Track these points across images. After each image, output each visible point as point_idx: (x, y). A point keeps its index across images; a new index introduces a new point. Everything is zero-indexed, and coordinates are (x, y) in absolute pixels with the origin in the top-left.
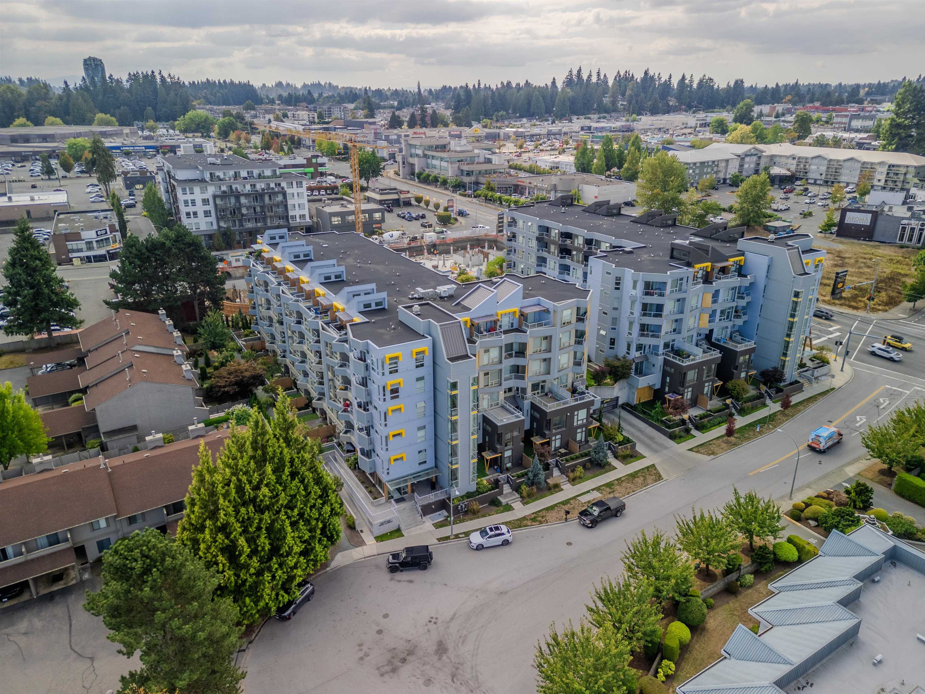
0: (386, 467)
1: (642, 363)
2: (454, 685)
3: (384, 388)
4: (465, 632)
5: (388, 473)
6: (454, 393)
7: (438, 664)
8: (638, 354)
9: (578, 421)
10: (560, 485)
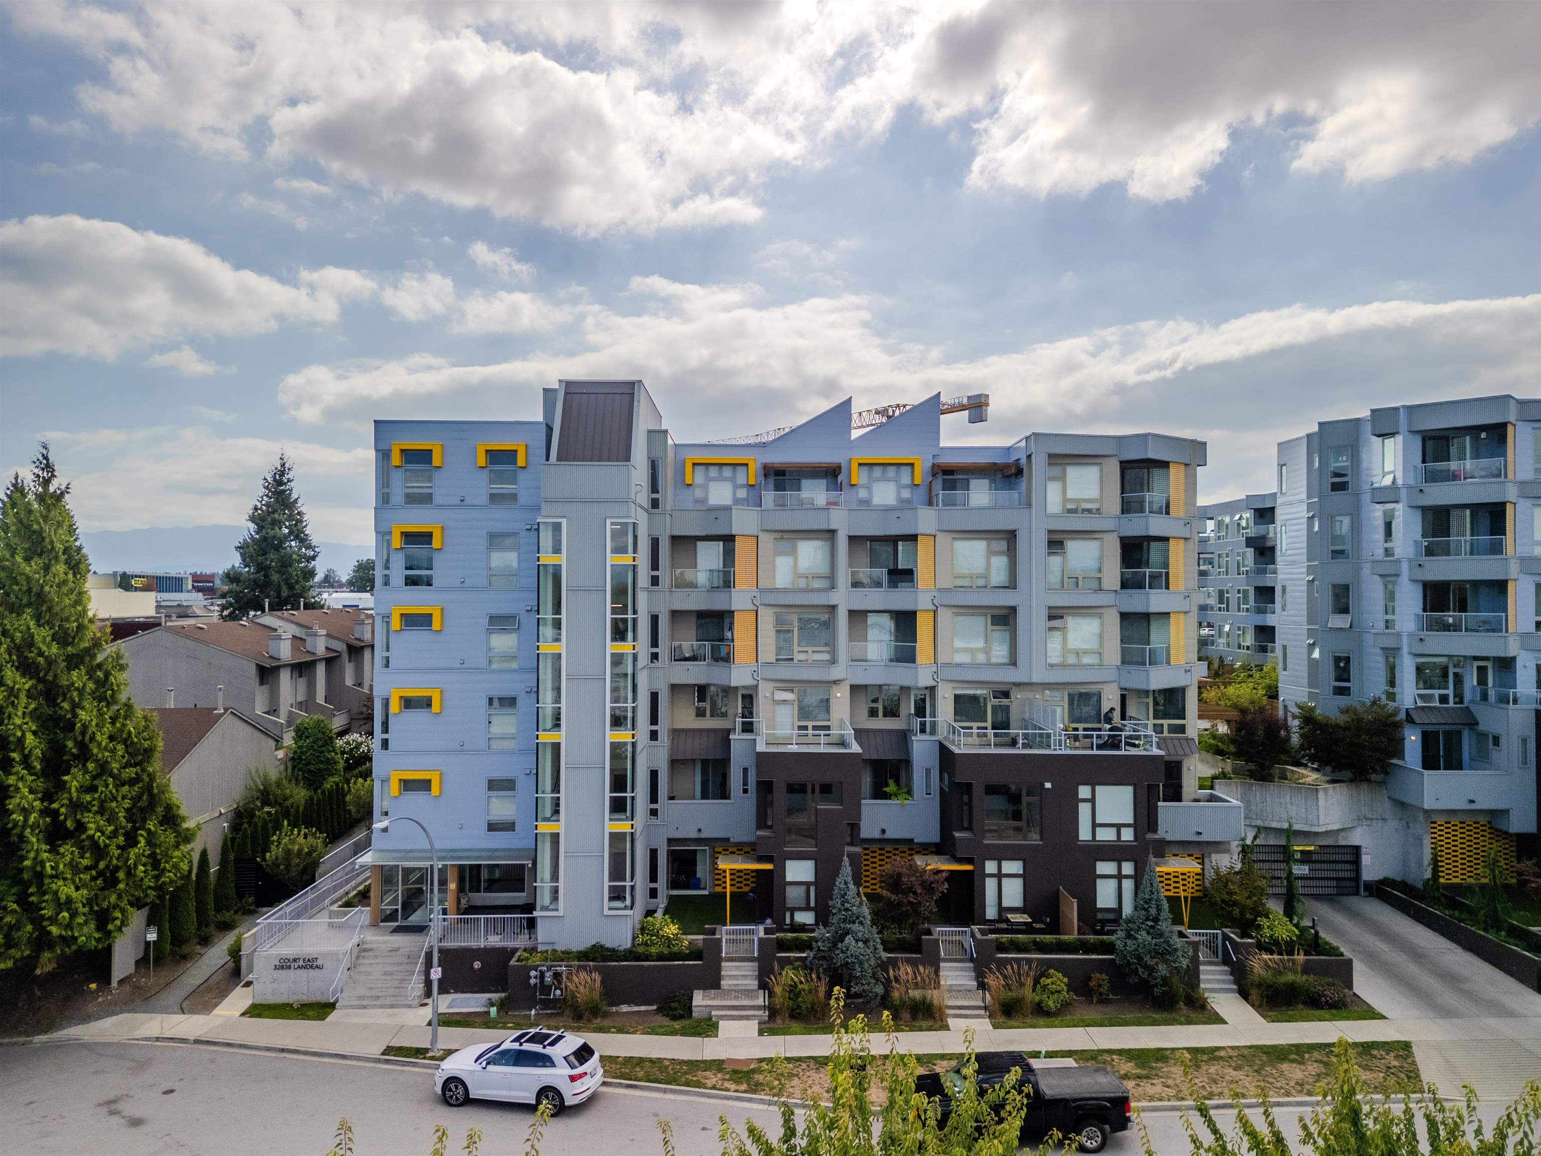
0: (380, 805)
1: (1450, 735)
8: (1427, 699)
9: (1095, 825)
10: (940, 1009)
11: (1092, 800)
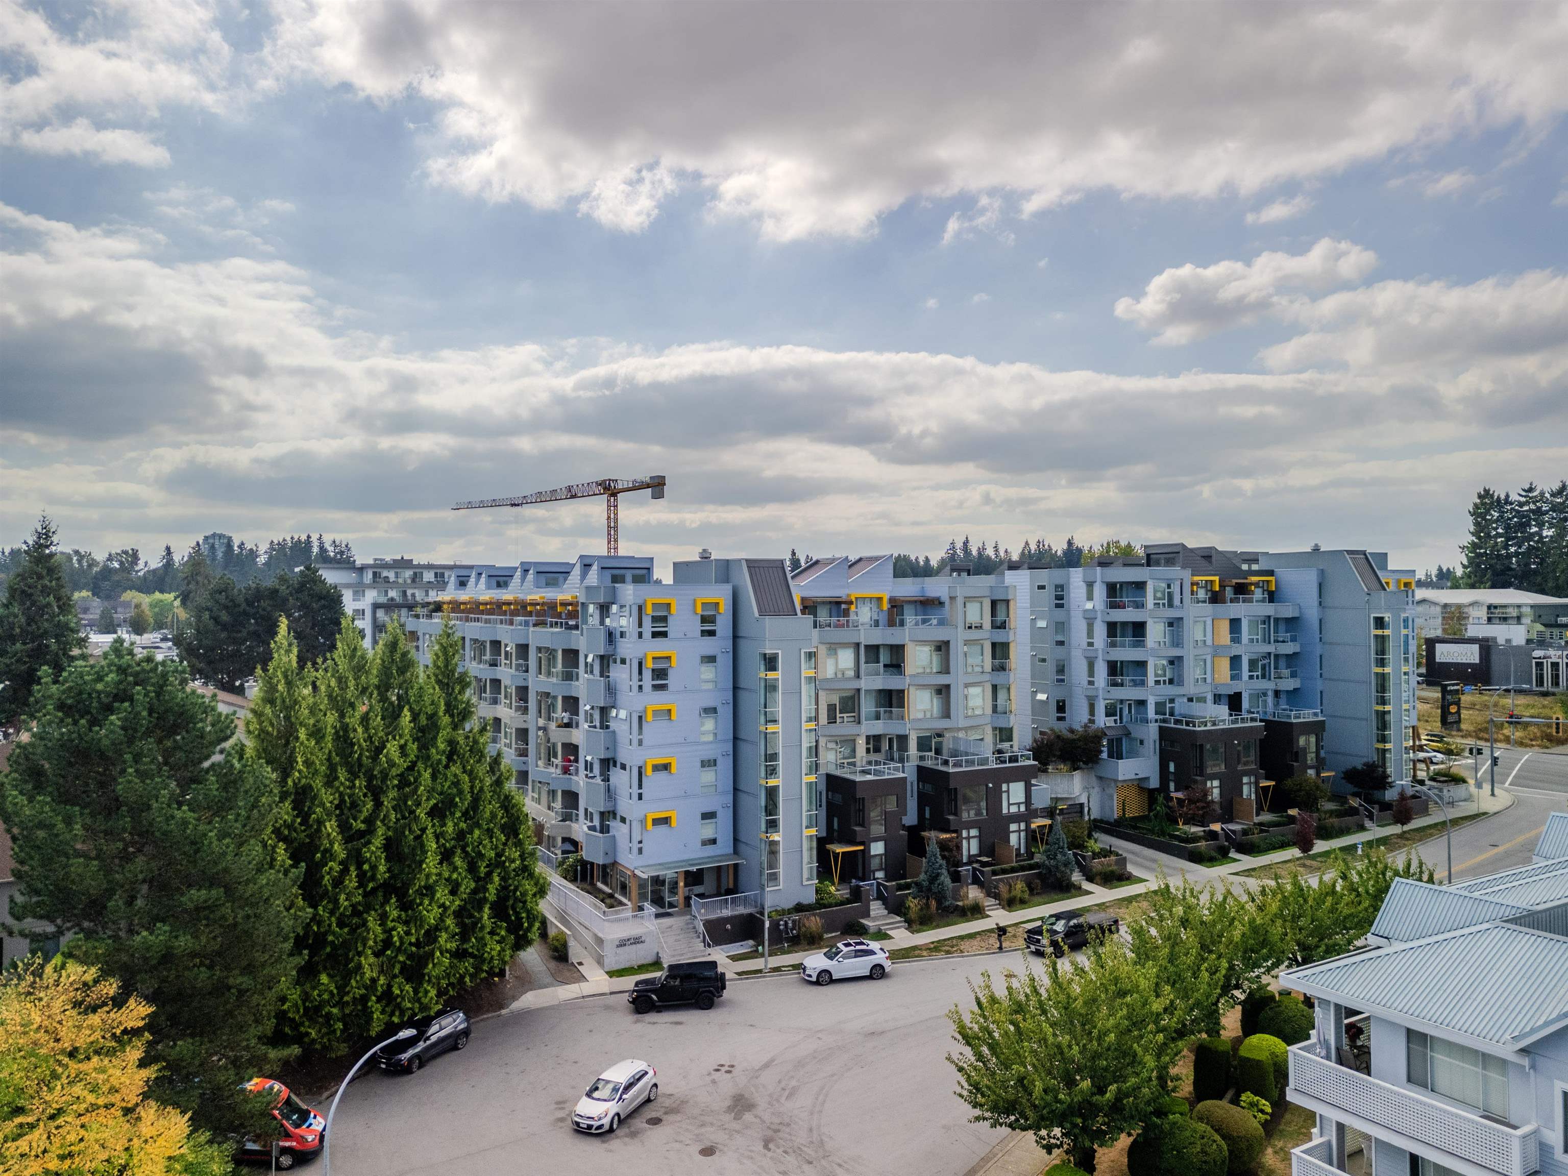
0: (636, 837)
1: (1119, 741)
2: (770, 1154)
3: (640, 664)
4: (794, 1083)
5: (640, 851)
6: (771, 675)
7: (736, 1125)
8: (1110, 721)
9: (1009, 805)
10: (984, 908)
11: (1008, 791)
